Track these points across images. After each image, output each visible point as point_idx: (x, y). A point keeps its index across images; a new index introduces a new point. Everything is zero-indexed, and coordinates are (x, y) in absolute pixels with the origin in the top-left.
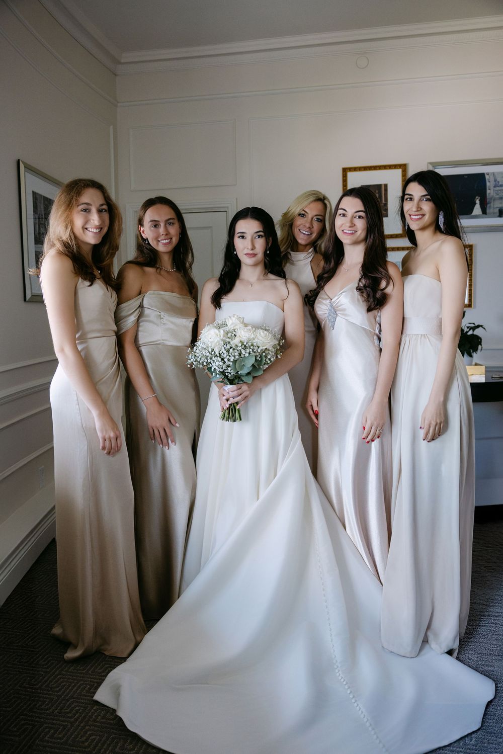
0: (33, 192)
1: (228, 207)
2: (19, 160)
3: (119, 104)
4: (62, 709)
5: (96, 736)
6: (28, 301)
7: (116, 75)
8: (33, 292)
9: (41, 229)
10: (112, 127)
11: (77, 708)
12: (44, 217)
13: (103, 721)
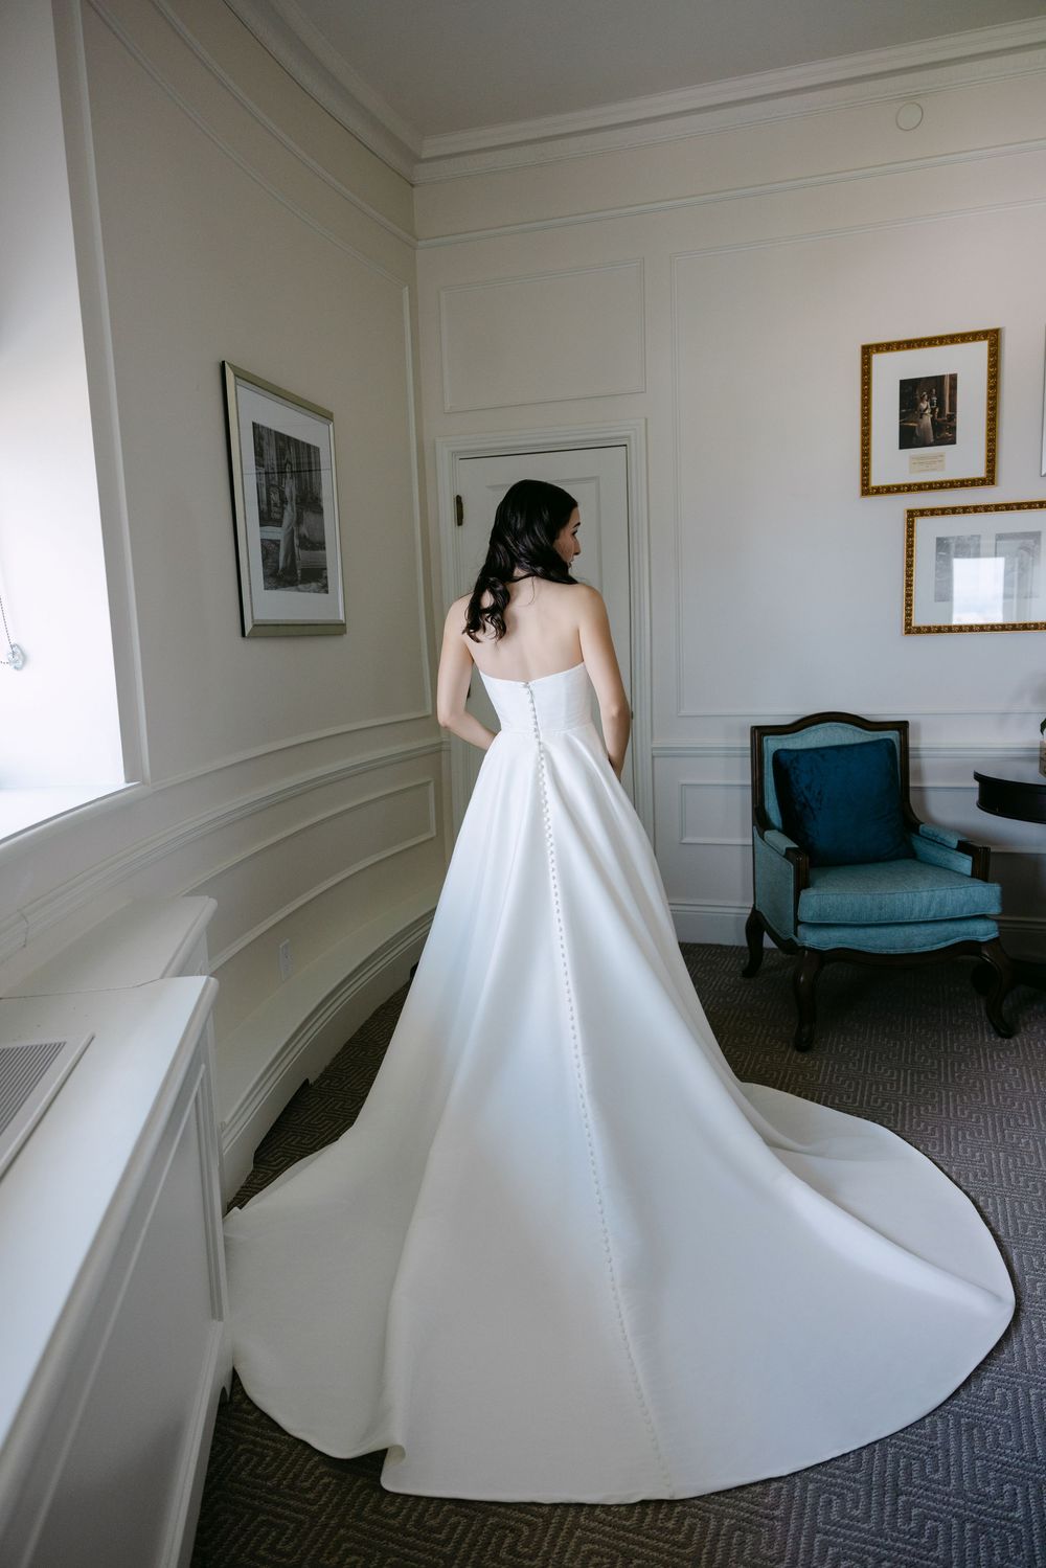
0: (254, 424)
1: (628, 437)
2: (223, 362)
3: (420, 243)
4: (296, 1476)
5: (359, 1555)
6: (249, 637)
7: (412, 185)
8: (255, 618)
9: (272, 496)
10: (407, 288)
11: (326, 1480)
12: (276, 470)
13: (375, 1517)
